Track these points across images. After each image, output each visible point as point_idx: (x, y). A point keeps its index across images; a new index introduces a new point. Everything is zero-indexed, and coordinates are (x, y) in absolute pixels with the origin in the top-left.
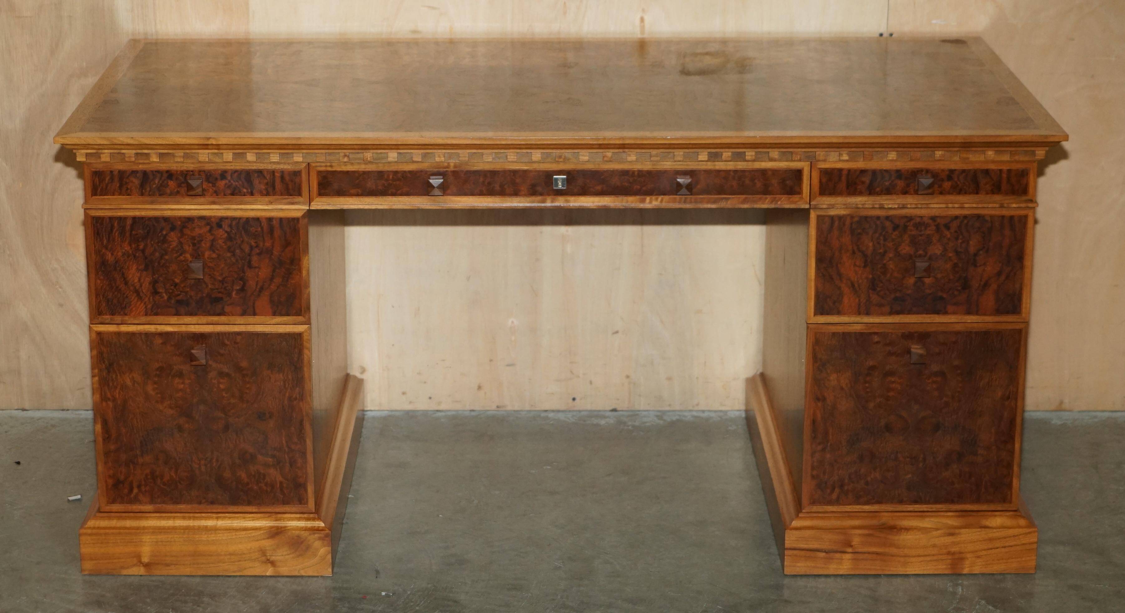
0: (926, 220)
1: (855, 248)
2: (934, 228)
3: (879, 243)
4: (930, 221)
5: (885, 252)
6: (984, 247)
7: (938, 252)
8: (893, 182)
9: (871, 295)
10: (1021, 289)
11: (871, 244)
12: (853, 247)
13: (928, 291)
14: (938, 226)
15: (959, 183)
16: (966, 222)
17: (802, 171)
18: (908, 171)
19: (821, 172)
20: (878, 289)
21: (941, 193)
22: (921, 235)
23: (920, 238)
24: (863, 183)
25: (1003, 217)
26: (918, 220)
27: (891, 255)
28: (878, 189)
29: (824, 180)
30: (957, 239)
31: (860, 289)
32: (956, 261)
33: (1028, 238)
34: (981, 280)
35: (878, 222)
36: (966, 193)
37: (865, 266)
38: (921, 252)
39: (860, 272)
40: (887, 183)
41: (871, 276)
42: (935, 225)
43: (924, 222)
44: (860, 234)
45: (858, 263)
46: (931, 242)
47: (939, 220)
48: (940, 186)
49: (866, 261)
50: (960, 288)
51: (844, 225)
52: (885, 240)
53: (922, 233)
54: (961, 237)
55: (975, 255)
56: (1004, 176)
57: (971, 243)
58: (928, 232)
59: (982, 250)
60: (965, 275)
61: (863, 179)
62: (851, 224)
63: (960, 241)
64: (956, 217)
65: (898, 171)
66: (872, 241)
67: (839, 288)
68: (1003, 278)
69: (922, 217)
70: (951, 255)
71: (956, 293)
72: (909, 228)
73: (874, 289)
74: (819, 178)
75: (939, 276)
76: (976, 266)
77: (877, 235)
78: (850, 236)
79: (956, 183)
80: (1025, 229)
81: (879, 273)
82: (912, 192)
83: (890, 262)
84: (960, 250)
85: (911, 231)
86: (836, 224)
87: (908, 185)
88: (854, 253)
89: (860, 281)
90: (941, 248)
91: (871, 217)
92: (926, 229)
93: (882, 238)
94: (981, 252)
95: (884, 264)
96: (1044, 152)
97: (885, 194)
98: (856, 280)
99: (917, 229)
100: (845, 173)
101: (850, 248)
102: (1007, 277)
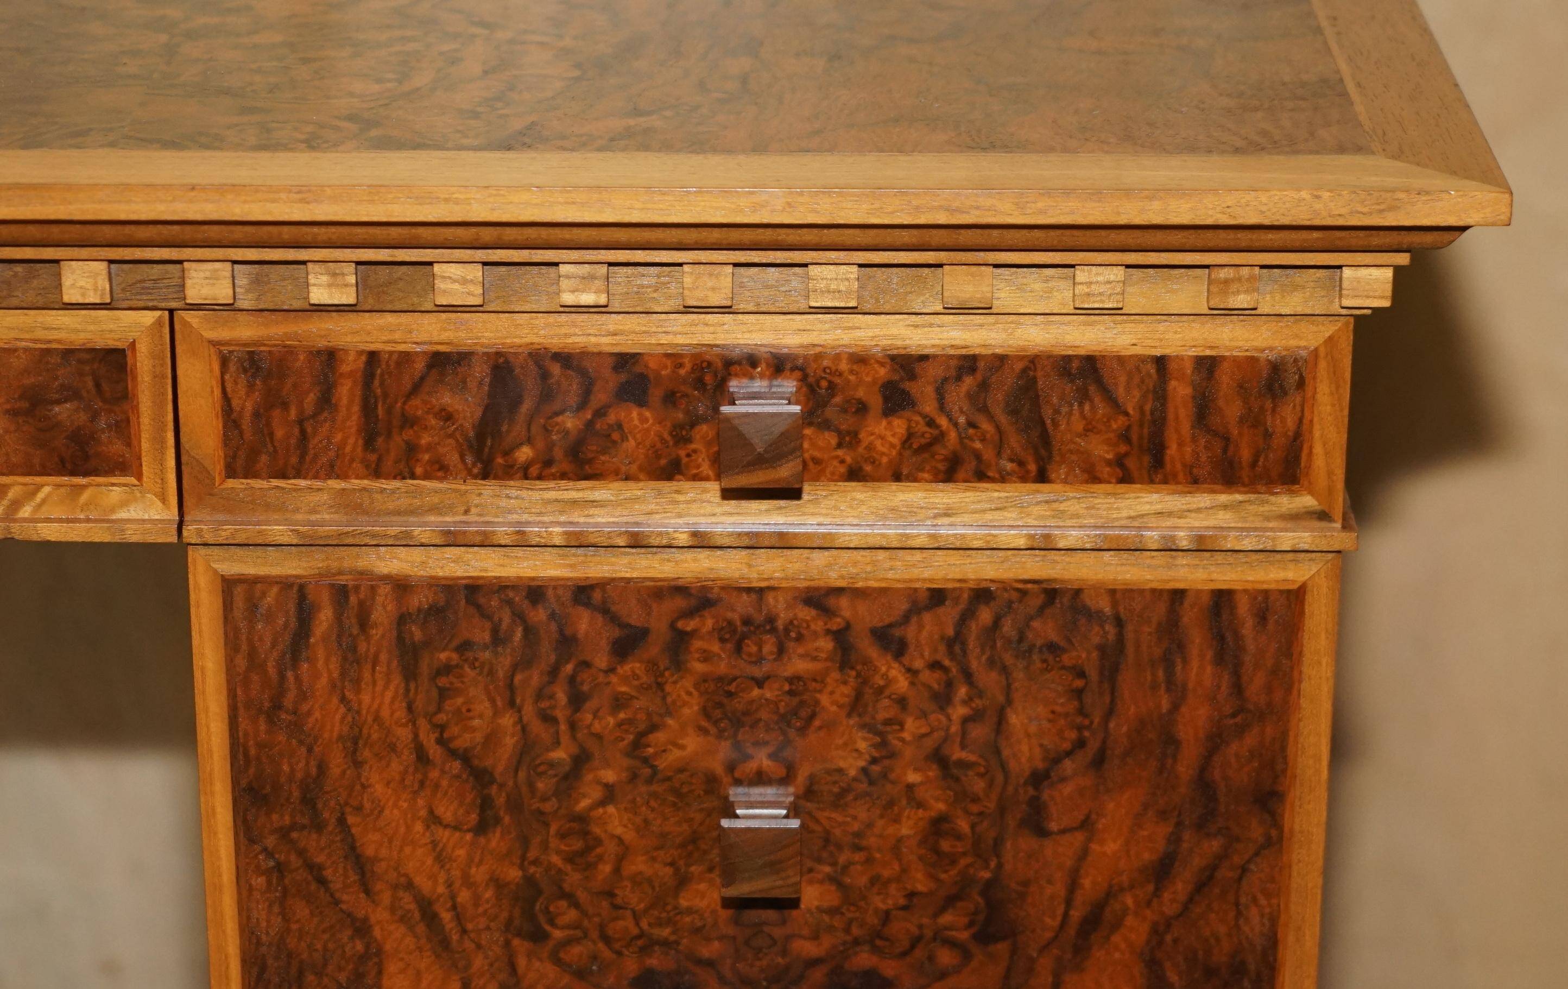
0: (779, 606)
1: (429, 740)
2: (826, 644)
3: (547, 718)
4: (805, 613)
5: (581, 760)
6: (1081, 744)
7: (852, 765)
8: (600, 413)
9: (522, 962)
10: (1273, 942)
11: (507, 721)
12: (416, 736)
13: (809, 949)
14: (841, 637)
15: (943, 422)
16: (985, 615)
17: (130, 361)
18: (675, 358)
19: (224, 362)
20: (558, 934)
21: (855, 475)
22: (759, 683)
23: (756, 692)
24: (447, 416)
25: (1178, 595)
26: (744, 605)
27: (609, 776)
28: (525, 453)
29: (245, 404)
30: (943, 699)
31: (464, 931)
32: (941, 806)
33: (1304, 703)
34: (1069, 902)
35: (539, 615)
36: (981, 476)
37: (482, 828)
38: (762, 759)
39: (461, 852)
40: (570, 422)
41: (514, 874)
42: (828, 632)
43: (771, 620)
44: (447, 669)
45: (447, 811)
46: (813, 716)
47: (844, 602)
48: (848, 439)
49: (485, 804)
50: (964, 936)
51: (364, 623)
52: (577, 700)
53: (766, 668)
54: (962, 691)
55: (1038, 779)
56: (1180, 391)
57: (1015, 719)
58: (798, 665)
59: (1068, 754)
60: (986, 875)
61: (447, 399)
62: (402, 620)
63: (958, 711)
64: (938, 596)
65: (624, 361)
66: (512, 703)
67: (362, 929)
68: (1180, 887)
69: (761, 591)
70: (913, 777)
71: (946, 957)
72: (697, 644)
73: (538, 936)
74: (217, 392)
75: (858, 878)
76: (1042, 832)
77: (536, 678)
78: (397, 679)
79: (931, 423)
80: (1289, 655)
81: (556, 859)
82: (706, 469)
83: (611, 809)
84: (958, 754)
85: (707, 657)
86: (325, 618)
87: (681, 435)
88: (422, 757)
89: (464, 896)
90: (862, 745)
91: (502, 587)
92: (781, 650)
93: (562, 696)
94: (1068, 766)
95: (582, 819)
96: (1389, 273)
97: (563, 476)
98: (441, 889)
99: (738, 649)
100: (351, 364)
101: (404, 734)
102: (1202, 885)
